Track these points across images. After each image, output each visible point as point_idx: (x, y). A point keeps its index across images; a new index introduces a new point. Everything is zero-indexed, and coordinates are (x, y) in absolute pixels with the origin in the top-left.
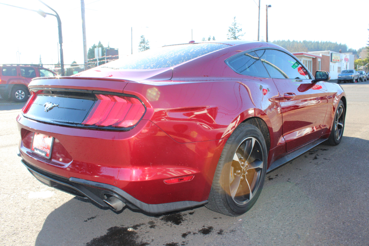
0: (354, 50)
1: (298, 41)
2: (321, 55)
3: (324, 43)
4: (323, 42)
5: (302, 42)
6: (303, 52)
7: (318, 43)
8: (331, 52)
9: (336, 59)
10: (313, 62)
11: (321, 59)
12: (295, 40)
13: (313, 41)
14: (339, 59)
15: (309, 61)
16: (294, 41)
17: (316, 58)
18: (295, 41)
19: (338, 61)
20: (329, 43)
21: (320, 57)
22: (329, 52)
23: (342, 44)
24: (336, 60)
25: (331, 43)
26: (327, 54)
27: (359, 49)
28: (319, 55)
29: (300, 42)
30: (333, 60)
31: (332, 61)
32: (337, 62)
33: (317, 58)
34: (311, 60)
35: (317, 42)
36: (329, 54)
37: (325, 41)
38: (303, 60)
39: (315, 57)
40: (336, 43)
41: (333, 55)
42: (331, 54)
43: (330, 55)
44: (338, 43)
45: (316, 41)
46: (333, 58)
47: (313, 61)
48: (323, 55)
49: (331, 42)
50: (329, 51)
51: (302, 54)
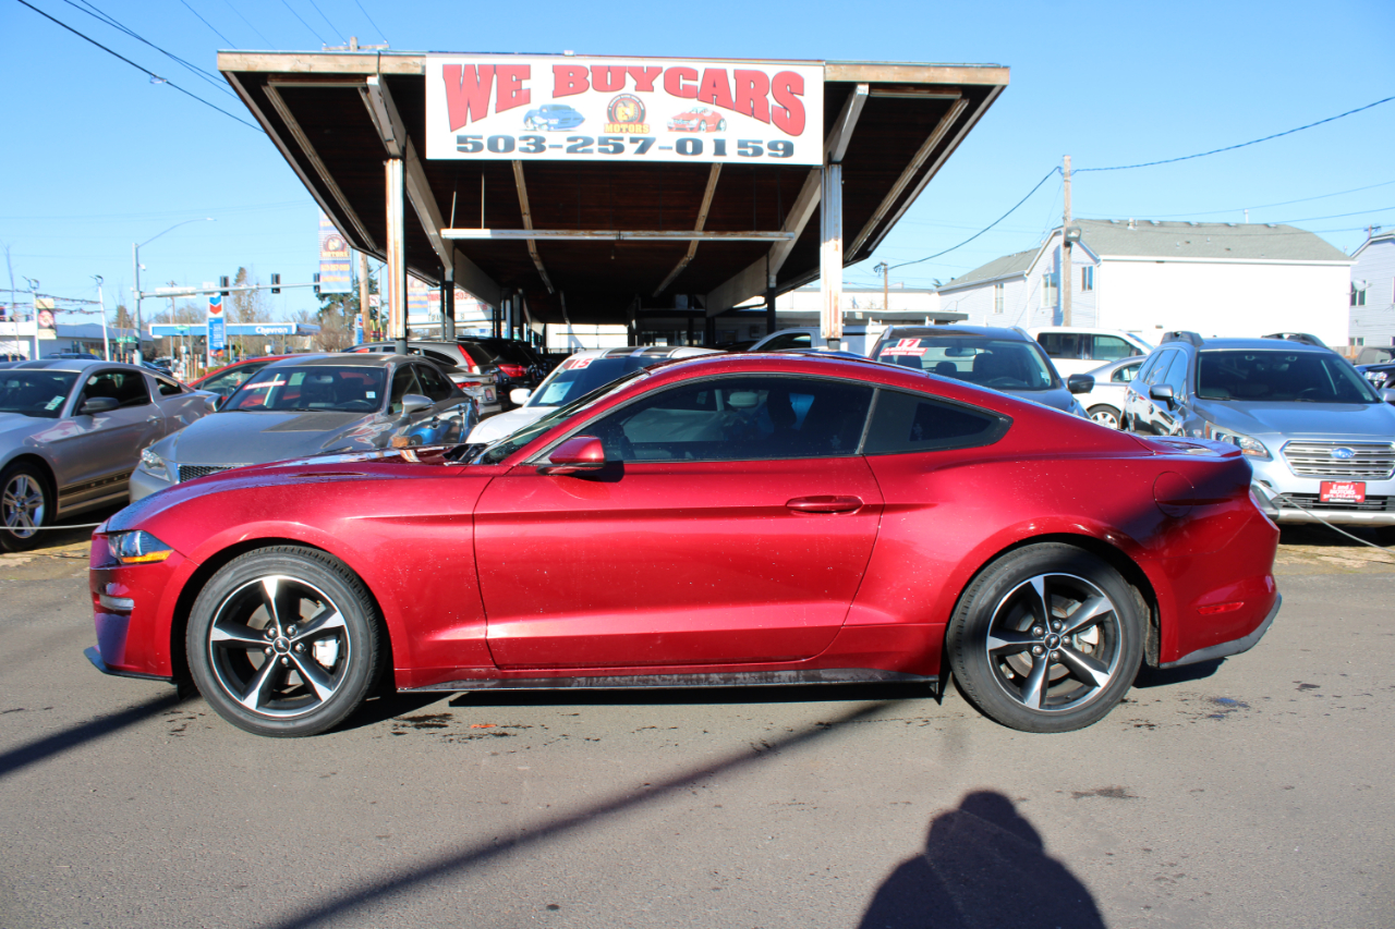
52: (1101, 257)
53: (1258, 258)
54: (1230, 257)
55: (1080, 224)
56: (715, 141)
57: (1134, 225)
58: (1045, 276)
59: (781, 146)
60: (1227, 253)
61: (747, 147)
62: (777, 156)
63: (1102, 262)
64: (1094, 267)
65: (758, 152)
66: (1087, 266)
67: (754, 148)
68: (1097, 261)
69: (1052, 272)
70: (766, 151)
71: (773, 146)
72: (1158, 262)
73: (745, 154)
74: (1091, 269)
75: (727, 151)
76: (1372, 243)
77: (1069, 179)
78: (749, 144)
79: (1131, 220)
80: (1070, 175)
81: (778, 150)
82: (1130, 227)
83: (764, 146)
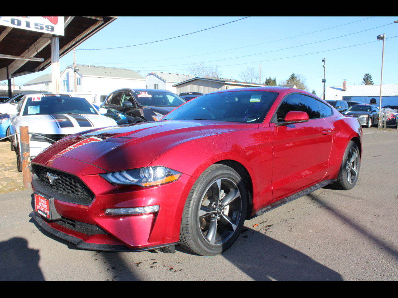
52: (83, 76)
53: (124, 77)
54: (117, 77)
55: (79, 66)
56: (26, 21)
57: (90, 67)
58: (64, 81)
59: (50, 27)
60: (116, 76)
61: (38, 26)
62: (49, 30)
63: (84, 77)
64: (81, 78)
65: (42, 28)
66: (79, 78)
67: (40, 26)
68: (82, 77)
69: (66, 79)
70: (45, 28)
71: (47, 27)
72: (99, 77)
73: (37, 28)
74: (80, 79)
75: (31, 26)
76: (149, 75)
77: (75, 52)
78: (39, 25)
79: (89, 65)
80: (75, 51)
81: (49, 28)
82: (89, 67)
83: (44, 27)
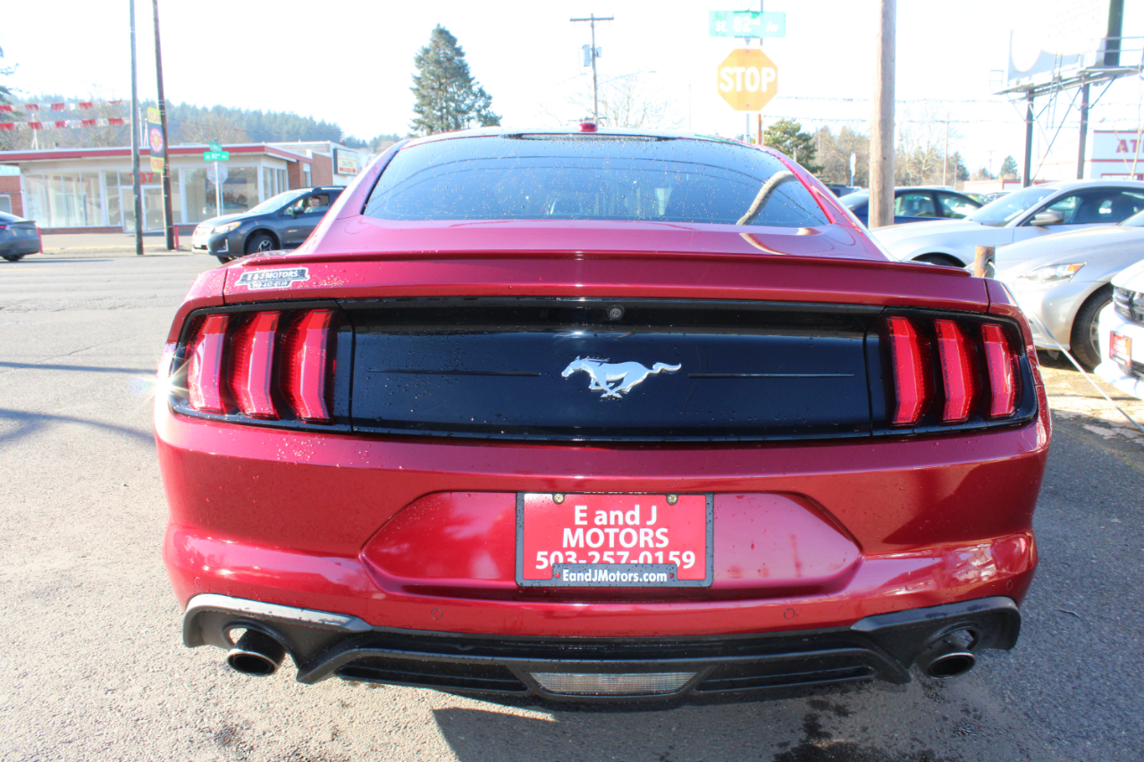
0: (361, 140)
1: (199, 107)
2: (309, 155)
3: (275, 116)
4: (272, 113)
5: (210, 108)
6: (263, 144)
7: (258, 115)
8: (333, 145)
9: (347, 167)
10: (289, 176)
11: (311, 165)
12: (187, 104)
13: (243, 110)
14: (355, 166)
15: (278, 170)
16: (184, 107)
17: (298, 161)
18: (188, 107)
19: (352, 173)
20: (290, 116)
21: (306, 160)
22: (328, 146)
23: (327, 123)
24: (349, 170)
25: (296, 118)
26: (323, 151)
27: (372, 139)
28: (305, 153)
29: (205, 110)
30: (341, 169)
31: (339, 172)
32: (349, 175)
33: (301, 163)
34: (284, 167)
35: (255, 113)
36: (329, 151)
37: (281, 112)
38: (264, 168)
39: (294, 160)
40: (311, 119)
41: (339, 156)
42: (335, 151)
43: (330, 155)
44: (318, 120)
45: (252, 109)
46: (340, 164)
47: (289, 172)
48: (314, 155)
49: (295, 113)
50: (329, 142)
51: (261, 149)
